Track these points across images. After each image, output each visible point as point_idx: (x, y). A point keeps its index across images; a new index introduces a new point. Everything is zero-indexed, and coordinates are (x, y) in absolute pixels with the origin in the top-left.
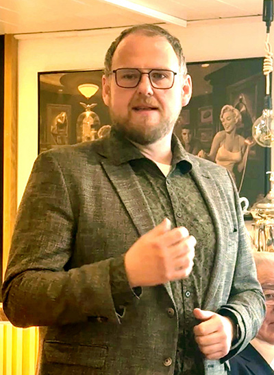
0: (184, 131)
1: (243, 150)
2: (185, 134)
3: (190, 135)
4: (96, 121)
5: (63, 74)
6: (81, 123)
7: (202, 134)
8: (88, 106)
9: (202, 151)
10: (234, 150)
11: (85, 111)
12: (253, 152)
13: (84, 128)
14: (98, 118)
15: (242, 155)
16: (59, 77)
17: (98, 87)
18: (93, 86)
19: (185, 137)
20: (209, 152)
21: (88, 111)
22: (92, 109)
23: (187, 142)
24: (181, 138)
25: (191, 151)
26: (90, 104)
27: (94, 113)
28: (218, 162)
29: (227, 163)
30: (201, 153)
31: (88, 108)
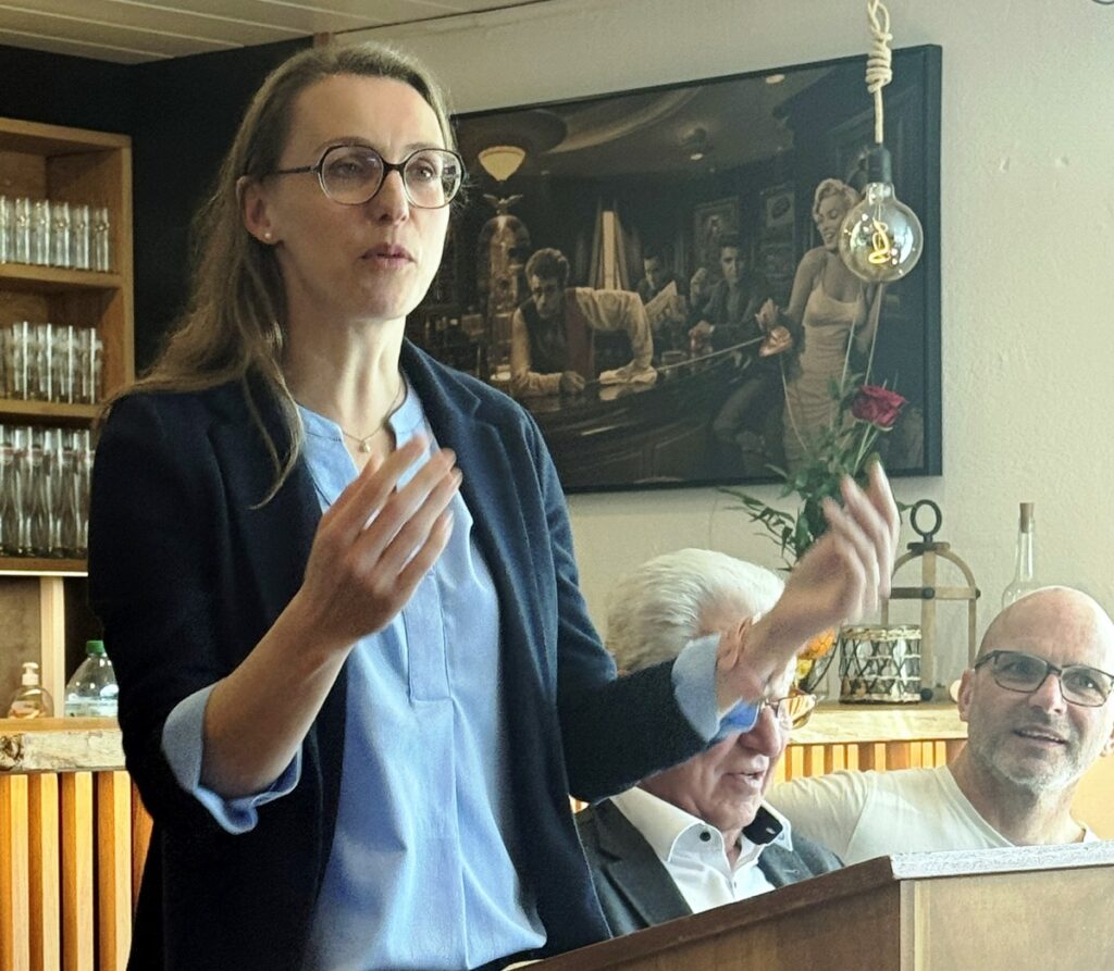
0: (727, 252)
1: (869, 296)
2: (728, 260)
3: (742, 265)
4: (519, 239)
6: (487, 245)
7: (770, 258)
8: (502, 201)
9: (770, 302)
10: (847, 295)
11: (496, 215)
13: (493, 258)
14: (524, 230)
15: (868, 307)
17: (523, 153)
18: (514, 149)
19: (729, 268)
20: (787, 304)
21: (503, 213)
22: (510, 210)
23: (733, 281)
24: (720, 272)
25: (743, 305)
26: (506, 197)
27: (514, 218)
28: (809, 330)
29: (829, 331)
30: (768, 308)
31: (502, 207)
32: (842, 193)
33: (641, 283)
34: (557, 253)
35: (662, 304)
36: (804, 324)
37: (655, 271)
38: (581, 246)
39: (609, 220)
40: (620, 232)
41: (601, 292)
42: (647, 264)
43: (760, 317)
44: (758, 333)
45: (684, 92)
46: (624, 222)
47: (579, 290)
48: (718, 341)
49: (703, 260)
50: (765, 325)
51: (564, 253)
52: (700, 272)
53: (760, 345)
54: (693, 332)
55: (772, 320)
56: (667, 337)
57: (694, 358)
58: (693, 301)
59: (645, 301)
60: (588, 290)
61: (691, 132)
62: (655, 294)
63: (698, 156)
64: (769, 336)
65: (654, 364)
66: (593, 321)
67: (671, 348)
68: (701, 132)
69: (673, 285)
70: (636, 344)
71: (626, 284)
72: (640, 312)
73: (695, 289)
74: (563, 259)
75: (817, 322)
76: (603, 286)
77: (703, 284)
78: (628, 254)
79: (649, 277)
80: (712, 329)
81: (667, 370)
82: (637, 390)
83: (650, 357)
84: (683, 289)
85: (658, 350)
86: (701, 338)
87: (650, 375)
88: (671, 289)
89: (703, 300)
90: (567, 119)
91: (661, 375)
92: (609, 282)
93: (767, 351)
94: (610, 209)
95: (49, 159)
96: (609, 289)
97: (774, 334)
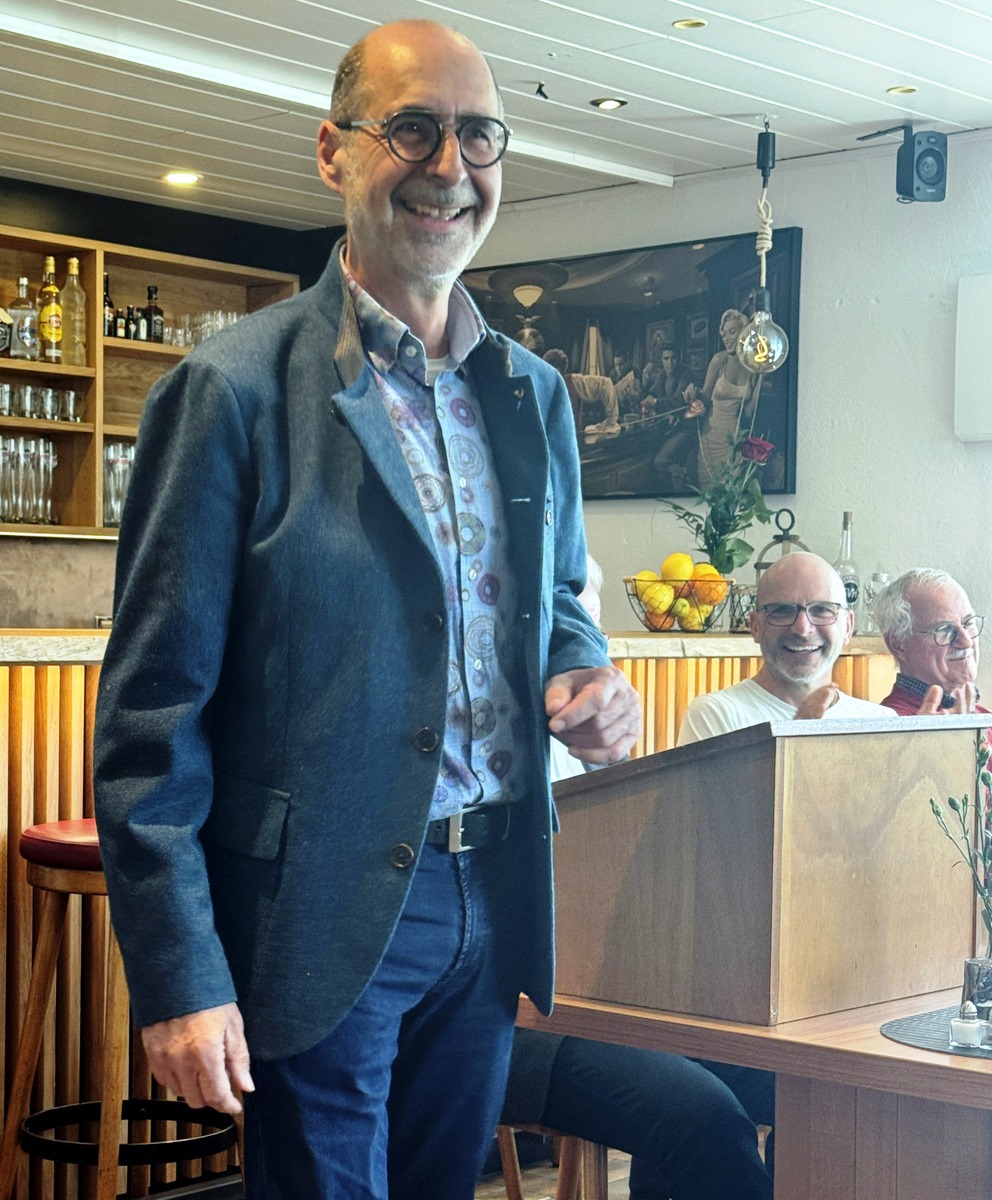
0: (666, 353)
1: (753, 382)
2: (666, 358)
3: (675, 361)
4: (538, 343)
5: (493, 272)
7: (693, 357)
8: (528, 320)
9: (692, 384)
10: (739, 382)
11: (523, 328)
12: (769, 384)
14: (541, 337)
15: (752, 388)
16: (486, 277)
17: (541, 290)
18: (536, 287)
19: (667, 364)
20: (702, 387)
21: (528, 327)
22: (532, 325)
23: (669, 371)
24: (662, 367)
25: (675, 386)
26: (530, 317)
27: (535, 330)
28: (716, 403)
29: (729, 403)
30: (690, 388)
31: (527, 323)
32: (739, 318)
33: (612, 372)
34: (561, 352)
35: (625, 385)
36: (713, 399)
37: (620, 364)
38: (575, 347)
39: (593, 332)
40: (600, 339)
41: (587, 377)
42: (616, 360)
43: (685, 394)
44: (685, 404)
45: (643, 253)
46: (604, 334)
47: (574, 375)
48: (658, 408)
49: (651, 358)
50: (689, 399)
51: (565, 352)
52: (649, 365)
53: (685, 411)
54: (643, 402)
55: (694, 395)
56: (626, 406)
57: (644, 419)
58: (644, 384)
59: (615, 383)
60: (579, 375)
61: (646, 278)
62: (621, 378)
63: (650, 294)
64: (690, 405)
65: (619, 422)
66: (582, 396)
67: (630, 412)
68: (652, 280)
69: (632, 372)
70: (608, 409)
71: (603, 371)
72: (611, 390)
73: (646, 376)
74: (564, 356)
75: (721, 397)
76: (589, 374)
77: (650, 373)
78: (604, 352)
79: (617, 368)
80: (655, 400)
81: (627, 426)
82: (608, 437)
83: (616, 418)
84: (638, 375)
85: (621, 414)
86: (649, 406)
87: (616, 429)
88: (631, 375)
89: (650, 382)
90: (568, 269)
91: (623, 429)
92: (592, 370)
93: (689, 415)
94: (594, 325)
95: (249, 288)
96: (592, 375)
97: (694, 405)
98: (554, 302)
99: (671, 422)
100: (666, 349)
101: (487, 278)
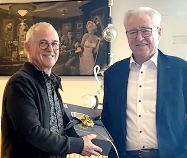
0: (69, 33)
1: (97, 42)
2: (69, 34)
3: (72, 35)
4: (26, 27)
5: (11, 5)
6: (19, 28)
9: (77, 42)
10: (93, 42)
17: (27, 11)
19: (69, 36)
20: (81, 43)
21: (23, 22)
22: (24, 22)
23: (70, 38)
24: (68, 37)
25: (72, 43)
26: (23, 19)
28: (85, 48)
30: (77, 43)
31: (23, 21)
43: (75, 45)
44: (75, 48)
48: (66, 49)
49: (64, 34)
50: (76, 46)
52: (63, 36)
53: (75, 50)
55: (78, 46)
58: (62, 42)
61: (62, 10)
63: (63, 15)
64: (77, 49)
73: (62, 39)
75: (87, 47)
77: (64, 38)
80: (65, 47)
86: (63, 48)
89: (64, 41)
90: (37, 6)
93: (76, 52)
97: (78, 48)
98: (32, 15)
99: (70, 53)
100: (69, 31)
101: (9, 7)
